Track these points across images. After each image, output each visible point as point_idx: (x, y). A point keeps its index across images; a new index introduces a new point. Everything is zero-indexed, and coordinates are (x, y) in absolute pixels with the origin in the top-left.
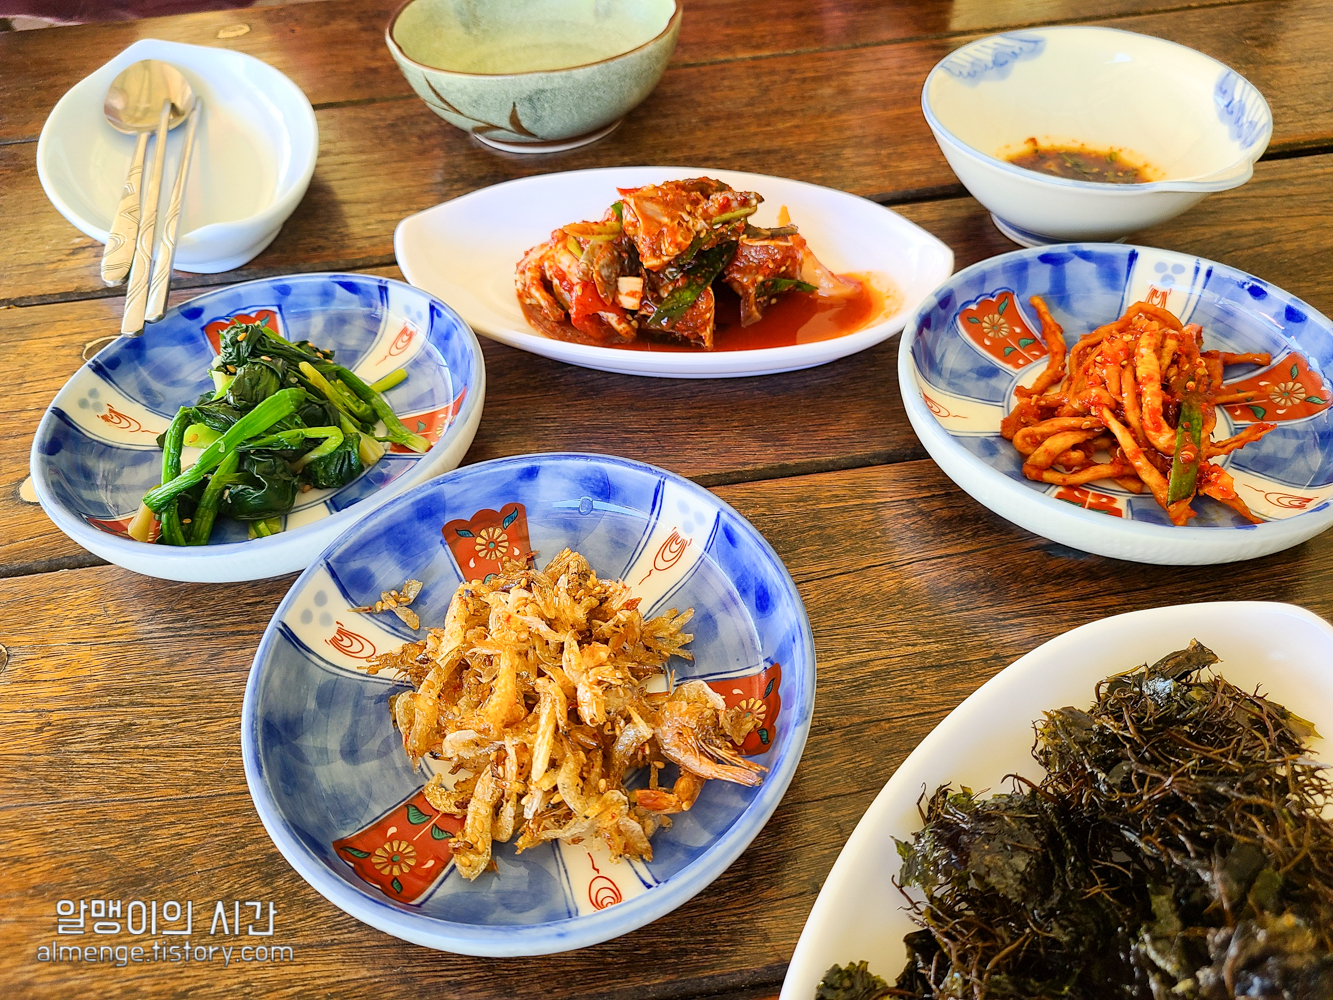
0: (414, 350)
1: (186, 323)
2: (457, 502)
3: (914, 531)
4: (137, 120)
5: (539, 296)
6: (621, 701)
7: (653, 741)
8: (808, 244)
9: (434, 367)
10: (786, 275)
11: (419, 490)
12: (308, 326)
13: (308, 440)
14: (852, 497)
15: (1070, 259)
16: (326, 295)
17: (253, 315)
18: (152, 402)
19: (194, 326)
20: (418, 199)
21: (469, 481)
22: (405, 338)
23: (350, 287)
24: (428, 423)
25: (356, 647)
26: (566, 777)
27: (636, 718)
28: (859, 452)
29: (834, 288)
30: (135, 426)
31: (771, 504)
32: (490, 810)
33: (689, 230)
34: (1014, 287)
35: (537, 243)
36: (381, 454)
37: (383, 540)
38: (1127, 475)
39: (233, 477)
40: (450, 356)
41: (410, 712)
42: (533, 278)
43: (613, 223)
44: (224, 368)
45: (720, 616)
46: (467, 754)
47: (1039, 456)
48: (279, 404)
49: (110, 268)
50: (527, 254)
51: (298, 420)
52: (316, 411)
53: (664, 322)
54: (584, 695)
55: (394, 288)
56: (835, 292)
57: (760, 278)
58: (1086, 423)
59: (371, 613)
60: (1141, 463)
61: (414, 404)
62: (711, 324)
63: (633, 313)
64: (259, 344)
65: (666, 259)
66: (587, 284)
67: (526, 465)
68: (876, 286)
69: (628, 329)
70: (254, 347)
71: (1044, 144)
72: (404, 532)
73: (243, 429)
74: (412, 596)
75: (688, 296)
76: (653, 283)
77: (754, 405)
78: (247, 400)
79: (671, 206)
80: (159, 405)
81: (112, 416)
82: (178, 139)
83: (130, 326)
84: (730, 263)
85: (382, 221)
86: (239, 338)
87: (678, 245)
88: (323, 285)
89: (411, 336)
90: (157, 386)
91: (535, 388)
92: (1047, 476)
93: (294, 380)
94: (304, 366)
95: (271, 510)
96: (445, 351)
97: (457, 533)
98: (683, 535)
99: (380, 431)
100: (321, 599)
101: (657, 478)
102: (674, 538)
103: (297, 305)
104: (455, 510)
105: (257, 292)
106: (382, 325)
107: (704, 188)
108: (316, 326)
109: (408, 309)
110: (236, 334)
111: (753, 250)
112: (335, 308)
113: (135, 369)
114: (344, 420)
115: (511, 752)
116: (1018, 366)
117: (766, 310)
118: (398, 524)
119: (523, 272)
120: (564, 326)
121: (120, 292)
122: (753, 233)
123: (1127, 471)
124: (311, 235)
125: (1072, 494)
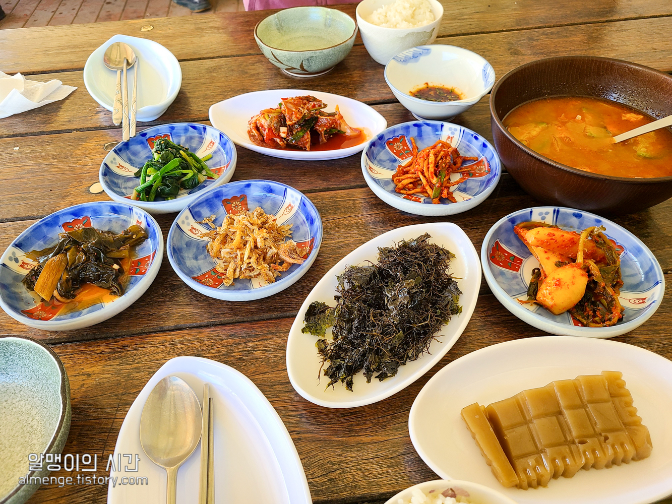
0: (214, 148)
1: (142, 138)
2: (226, 193)
3: (364, 207)
4: (117, 65)
5: (255, 132)
6: (269, 243)
7: (277, 254)
8: (344, 118)
9: (221, 153)
10: (334, 128)
11: (215, 189)
12: (180, 140)
13: (183, 174)
14: (347, 197)
15: (423, 126)
16: (186, 130)
17: (162, 136)
18: (132, 163)
19: (144, 139)
20: (216, 97)
21: (230, 187)
22: (212, 144)
23: (194, 127)
24: (219, 171)
25: (197, 232)
26: (253, 260)
27: (273, 247)
28: (353, 184)
29: (351, 132)
30: (127, 170)
31: (322, 199)
32: (233, 270)
33: (301, 113)
34: (405, 134)
35: (255, 115)
36: (204, 180)
37: (205, 203)
38: (424, 191)
39: (160, 184)
40: (226, 150)
41: (212, 246)
42: (253, 126)
43: (279, 109)
44: (156, 151)
45: (301, 226)
46: (227, 256)
47: (400, 185)
48: (174, 163)
49: (116, 119)
50: (252, 118)
51: (180, 168)
52: (185, 165)
53: (294, 141)
54: (259, 240)
55: (208, 128)
56: (351, 134)
57: (325, 129)
58: (414, 176)
59: (201, 224)
60: (428, 188)
61: (214, 165)
62: (309, 143)
63: (285, 139)
64: (167, 145)
65: (294, 122)
66: (270, 129)
67: (247, 183)
68: (365, 132)
69: (283, 144)
70: (166, 146)
71: (430, 85)
72: (211, 201)
73: (165, 169)
74: (213, 220)
75: (301, 134)
76: (291, 129)
77: (322, 170)
78: (165, 161)
79: (296, 105)
80: (134, 164)
81: (120, 166)
82: (131, 72)
83: (125, 138)
84: (316, 123)
85: (204, 105)
86: (162, 143)
87: (297, 118)
88: (185, 126)
89: (213, 144)
90: (132, 158)
91: (253, 163)
92: (402, 191)
93: (178, 156)
94: (181, 152)
95: (172, 194)
96: (224, 149)
97: (226, 202)
98: (292, 204)
99: (204, 173)
100: (187, 218)
101: (285, 187)
102: (290, 205)
103: (177, 133)
104: (226, 196)
105: (164, 128)
106: (204, 140)
107: (308, 99)
108: (183, 139)
109: (213, 135)
110: (161, 141)
111: (323, 120)
112: (189, 134)
113: (126, 152)
114: (193, 168)
115: (239, 254)
116: (403, 159)
117: (329, 139)
118: (209, 199)
119: (250, 124)
120: (262, 142)
121: (120, 126)
122: (322, 114)
123: (424, 190)
124: (179, 109)
125: (409, 197)
